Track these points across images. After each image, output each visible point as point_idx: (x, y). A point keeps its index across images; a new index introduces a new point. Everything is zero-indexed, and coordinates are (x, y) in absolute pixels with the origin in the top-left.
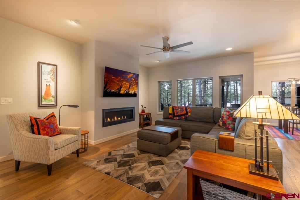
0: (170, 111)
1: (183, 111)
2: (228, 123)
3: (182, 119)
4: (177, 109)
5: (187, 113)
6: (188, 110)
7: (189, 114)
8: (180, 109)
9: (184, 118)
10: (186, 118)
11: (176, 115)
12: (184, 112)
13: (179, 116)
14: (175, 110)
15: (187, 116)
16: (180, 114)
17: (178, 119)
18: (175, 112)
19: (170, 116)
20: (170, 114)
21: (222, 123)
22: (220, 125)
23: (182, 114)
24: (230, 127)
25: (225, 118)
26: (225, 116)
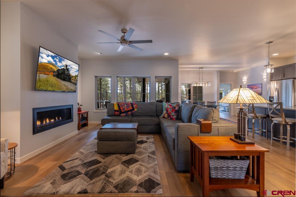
0: (116, 108)
1: (129, 107)
2: (172, 114)
3: (128, 115)
4: (122, 105)
5: (133, 109)
6: (135, 106)
7: (136, 110)
8: (126, 106)
9: (130, 113)
10: (133, 113)
11: (122, 111)
12: (131, 108)
13: (126, 112)
14: (121, 107)
15: (134, 111)
16: (127, 110)
17: (125, 116)
18: (122, 109)
19: (117, 113)
20: (116, 111)
21: (167, 115)
22: (165, 116)
23: (128, 110)
24: (174, 118)
25: (169, 111)
26: (169, 109)
